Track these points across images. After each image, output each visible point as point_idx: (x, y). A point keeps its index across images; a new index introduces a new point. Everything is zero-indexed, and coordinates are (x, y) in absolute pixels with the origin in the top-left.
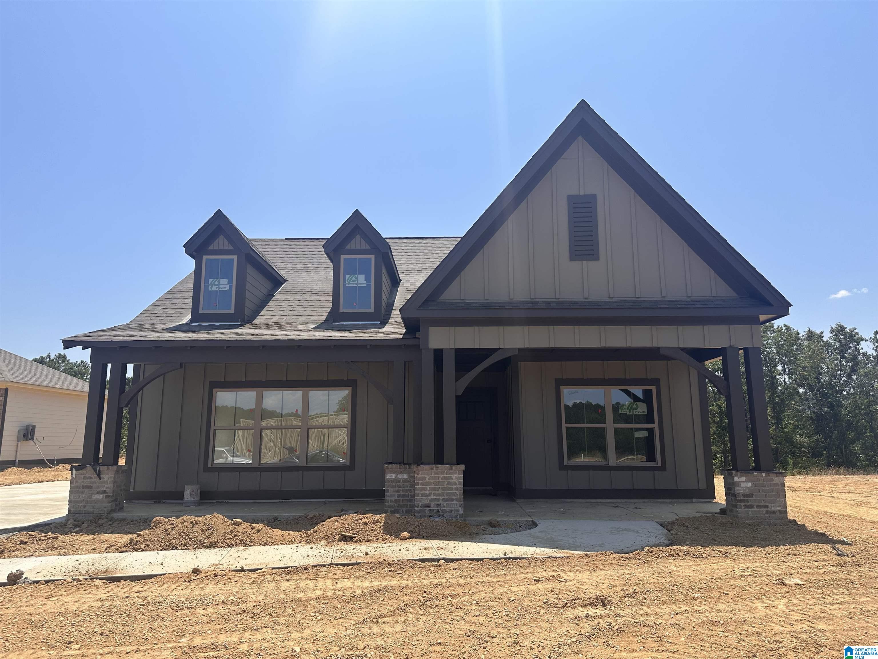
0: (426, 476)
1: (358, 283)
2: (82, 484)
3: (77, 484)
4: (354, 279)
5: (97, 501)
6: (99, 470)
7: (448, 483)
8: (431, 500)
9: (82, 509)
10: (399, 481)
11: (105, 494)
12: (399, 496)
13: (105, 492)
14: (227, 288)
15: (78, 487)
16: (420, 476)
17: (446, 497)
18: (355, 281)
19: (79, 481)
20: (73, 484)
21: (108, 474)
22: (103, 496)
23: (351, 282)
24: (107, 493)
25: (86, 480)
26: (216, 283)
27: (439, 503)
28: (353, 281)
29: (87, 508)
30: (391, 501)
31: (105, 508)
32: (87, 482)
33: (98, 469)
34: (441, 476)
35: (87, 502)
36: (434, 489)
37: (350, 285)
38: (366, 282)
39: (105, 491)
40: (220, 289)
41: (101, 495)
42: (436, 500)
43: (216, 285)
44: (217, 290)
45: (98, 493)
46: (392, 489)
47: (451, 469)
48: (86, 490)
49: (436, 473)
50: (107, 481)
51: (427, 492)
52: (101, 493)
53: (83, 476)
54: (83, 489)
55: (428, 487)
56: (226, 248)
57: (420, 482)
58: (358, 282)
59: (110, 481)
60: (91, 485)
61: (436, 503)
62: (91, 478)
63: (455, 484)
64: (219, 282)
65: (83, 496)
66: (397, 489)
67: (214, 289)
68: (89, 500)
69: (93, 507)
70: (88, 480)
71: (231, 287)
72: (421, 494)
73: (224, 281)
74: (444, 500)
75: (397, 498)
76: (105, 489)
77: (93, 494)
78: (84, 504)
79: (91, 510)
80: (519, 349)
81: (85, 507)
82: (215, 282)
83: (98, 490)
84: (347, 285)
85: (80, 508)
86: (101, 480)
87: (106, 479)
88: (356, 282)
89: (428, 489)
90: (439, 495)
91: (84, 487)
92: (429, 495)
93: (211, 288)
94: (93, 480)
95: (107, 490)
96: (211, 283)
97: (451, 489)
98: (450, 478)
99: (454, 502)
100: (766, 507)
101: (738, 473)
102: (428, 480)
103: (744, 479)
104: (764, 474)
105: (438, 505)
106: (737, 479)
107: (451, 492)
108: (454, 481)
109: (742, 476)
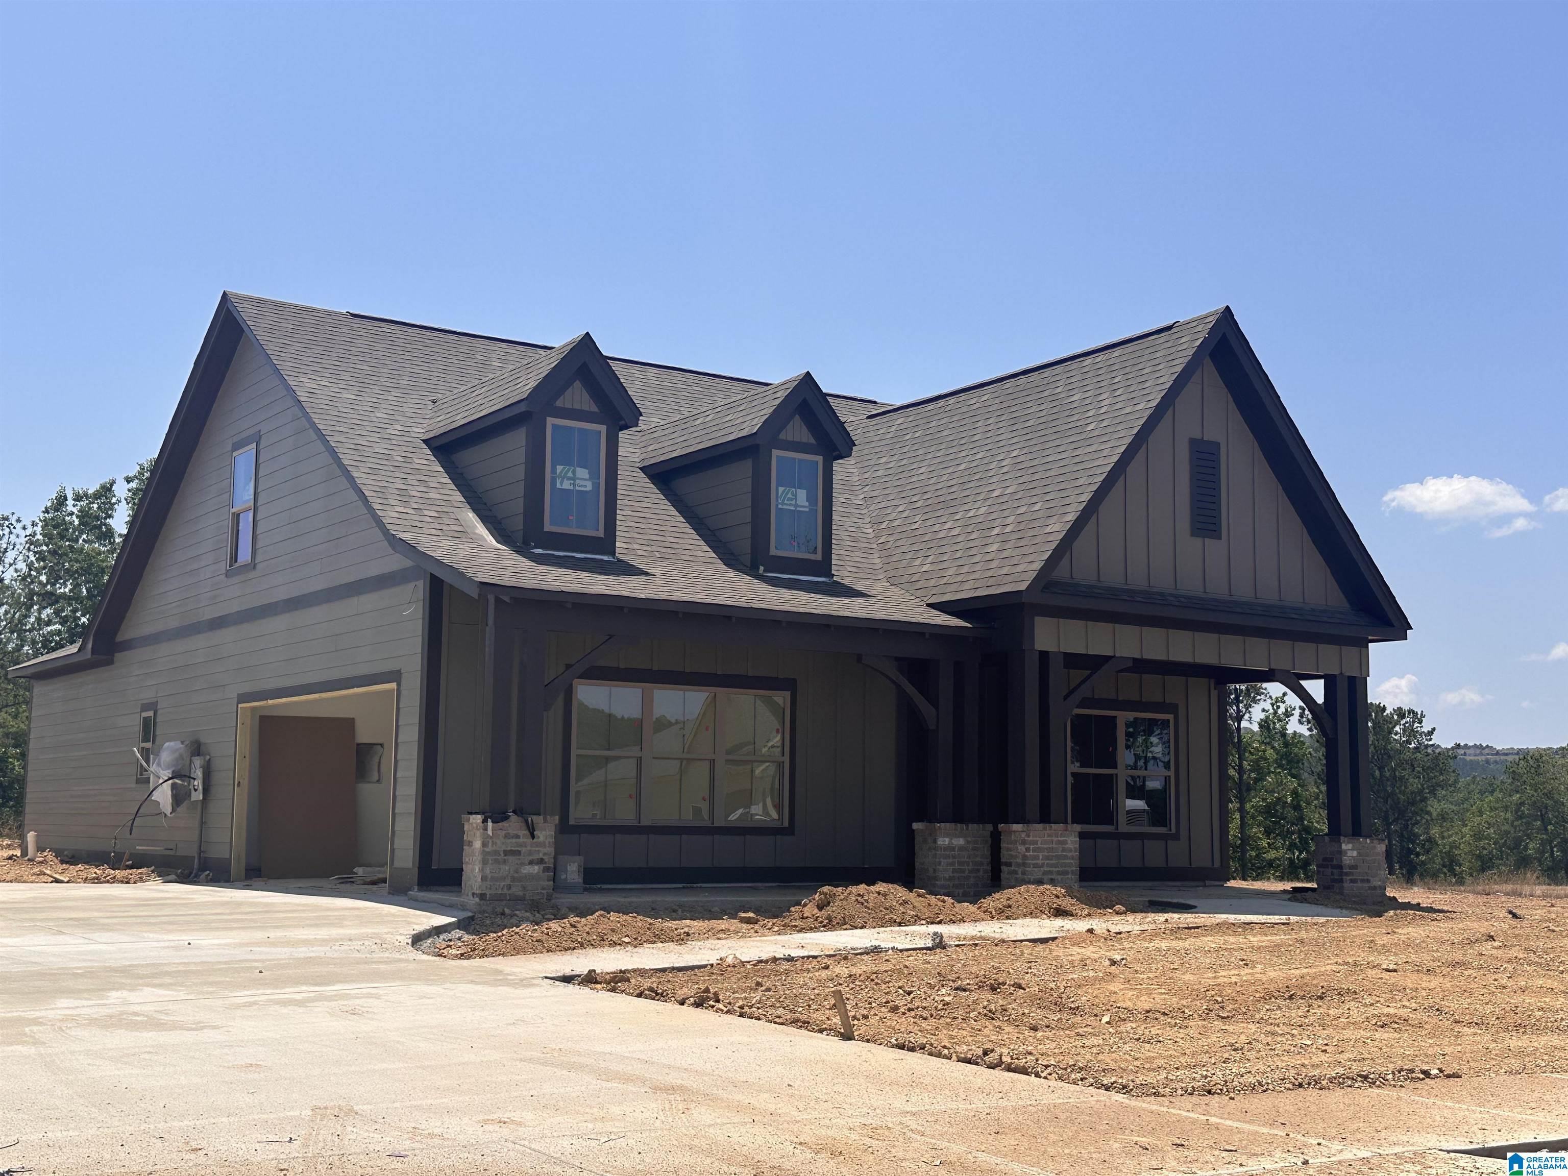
0: (1038, 839)
1: (796, 505)
2: (504, 848)
3: (495, 848)
4: (790, 495)
5: (531, 877)
6: (532, 820)
7: (1064, 850)
8: (1045, 873)
9: (505, 891)
10: (953, 849)
11: (542, 866)
12: (954, 871)
13: (541, 861)
14: (589, 487)
15: (496, 853)
16: (1031, 838)
17: (1061, 869)
18: (792, 499)
19: (498, 842)
20: (488, 847)
21: (545, 830)
22: (540, 868)
23: (786, 502)
24: (546, 863)
25: (510, 840)
26: (570, 474)
27: (1053, 877)
28: (789, 499)
29: (513, 889)
30: (945, 879)
31: (543, 889)
32: (511, 845)
33: (530, 819)
34: (1055, 839)
35: (514, 879)
36: (1048, 858)
37: (785, 507)
38: (807, 504)
39: (542, 859)
40: (577, 488)
41: (536, 867)
42: (1050, 872)
43: (569, 479)
44: (572, 488)
45: (531, 863)
46: (945, 861)
47: (1066, 830)
48: (511, 858)
49: (1049, 836)
50: (544, 842)
51: (1040, 862)
52: (537, 864)
53: (504, 832)
54: (505, 855)
55: (1041, 855)
56: (586, 407)
57: (1032, 847)
58: (796, 501)
59: (549, 843)
60: (519, 849)
61: (1050, 877)
62: (518, 837)
63: (1071, 851)
64: (574, 472)
65: (507, 868)
66: (951, 860)
67: (566, 485)
68: (516, 875)
69: (524, 888)
70: (514, 840)
71: (596, 486)
72: (1033, 864)
73: (583, 473)
74: (1059, 873)
75: (951, 875)
76: (541, 856)
77: (522, 864)
78: (508, 882)
79: (521, 893)
80: (1135, 660)
81: (509, 887)
82: (568, 471)
83: (531, 858)
84: (780, 506)
85: (502, 889)
86: (535, 840)
87: (542, 839)
88: (793, 502)
89: (1041, 857)
90: (1052, 866)
91: (506, 853)
92: (1042, 866)
93: (561, 484)
94: (521, 840)
95: (546, 858)
96: (561, 472)
97: (1066, 857)
98: (1065, 842)
99: (1070, 876)
100: (1368, 881)
101: (1346, 839)
102: (1039, 845)
103: (1350, 846)
104: (1368, 841)
105: (1052, 879)
106: (1344, 847)
107: (1067, 861)
108: (1070, 845)
109: (1348, 843)
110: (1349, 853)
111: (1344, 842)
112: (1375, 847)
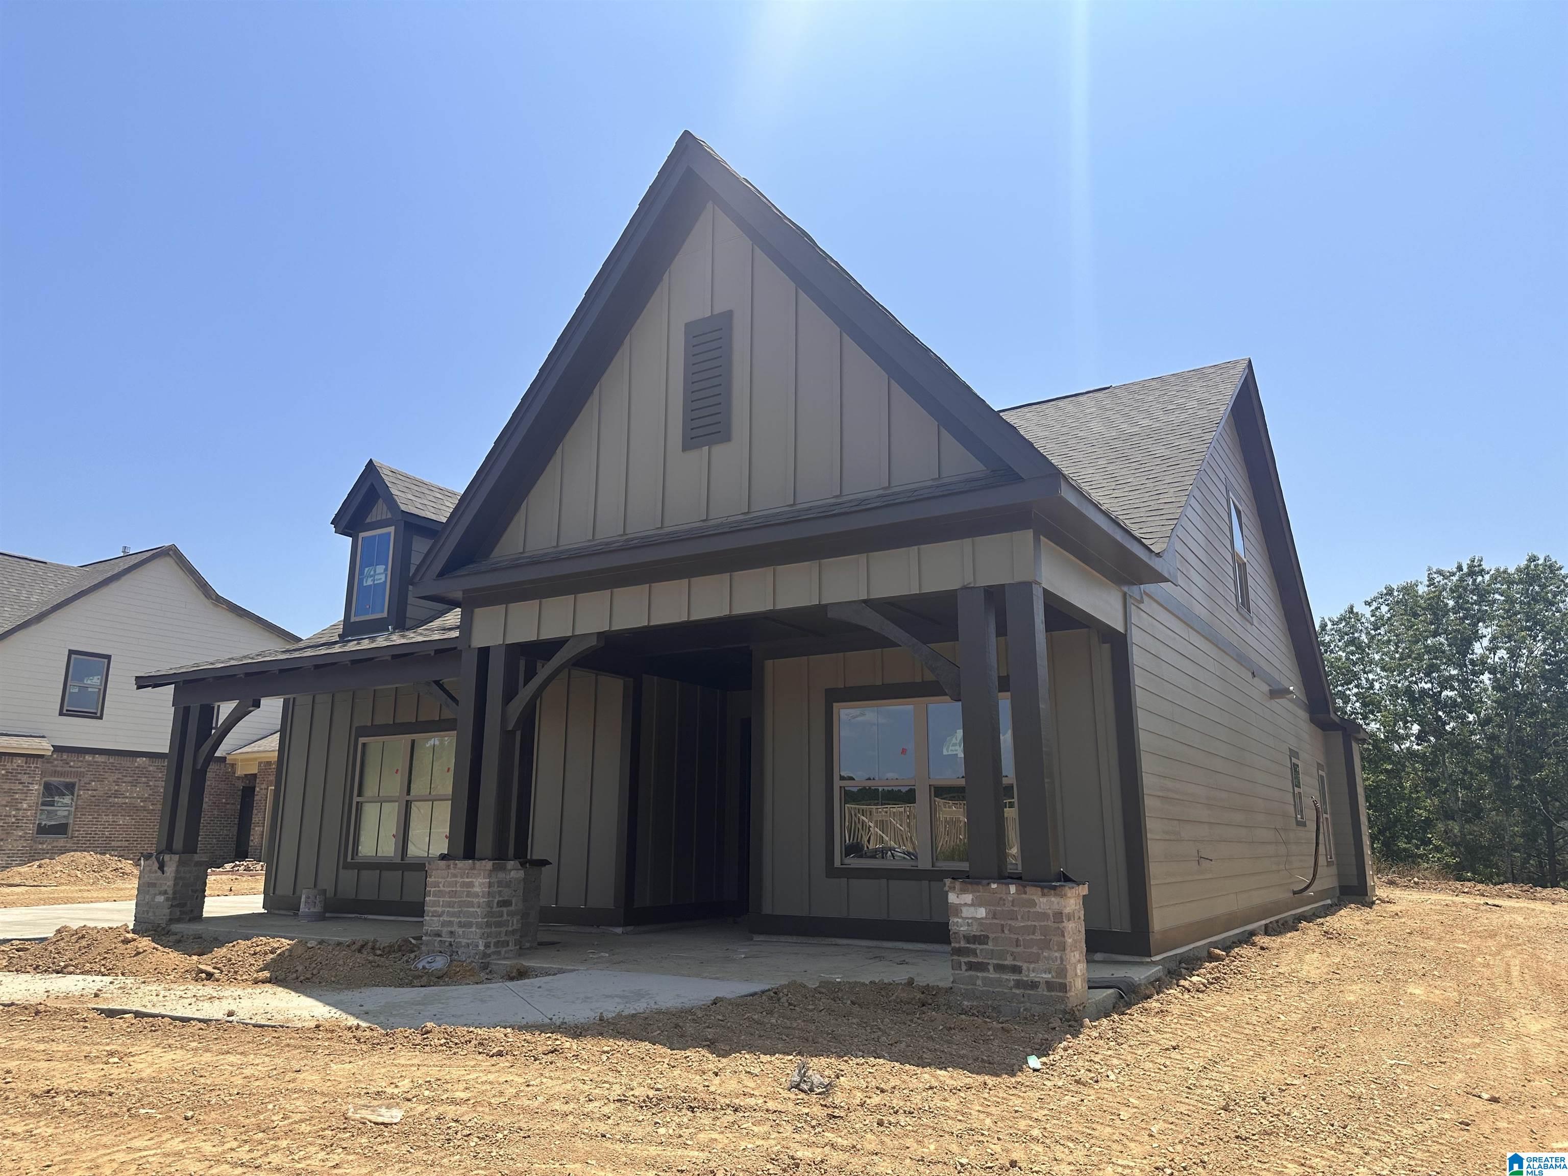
0: (440, 880)
2: (148, 881)
3: (144, 880)
5: (159, 905)
6: (163, 858)
7: (468, 894)
8: (444, 924)
9: (145, 915)
11: (165, 897)
13: (165, 892)
14: (382, 578)
15: (144, 884)
16: (432, 879)
17: (463, 920)
19: (146, 876)
20: (141, 880)
21: (170, 867)
24: (168, 894)
26: (372, 573)
27: (453, 929)
29: (149, 915)
31: (164, 915)
32: (152, 878)
33: (161, 858)
34: (459, 880)
35: (150, 906)
36: (450, 905)
41: (162, 897)
42: (450, 923)
43: (370, 577)
44: (372, 583)
45: (160, 893)
47: (473, 868)
48: (151, 889)
50: (169, 877)
51: (440, 909)
52: (163, 894)
53: (149, 868)
55: (443, 900)
56: (382, 517)
57: (432, 890)
60: (156, 882)
61: (450, 929)
62: (156, 872)
63: (477, 895)
64: (375, 571)
65: (148, 897)
68: (151, 903)
69: (155, 914)
70: (154, 875)
71: (386, 577)
72: (432, 912)
73: (380, 569)
74: (460, 924)
76: (166, 887)
77: (156, 894)
78: (147, 908)
79: (153, 918)
80: (600, 634)
81: (147, 912)
82: (370, 571)
83: (161, 889)
86: (164, 875)
87: (168, 874)
89: (442, 903)
90: (455, 915)
91: (148, 885)
92: (442, 914)
93: (365, 582)
94: (158, 875)
95: (168, 890)
96: (365, 574)
97: (471, 905)
98: (471, 885)
99: (473, 929)
100: (1017, 970)
101: (958, 885)
102: (442, 888)
103: (968, 898)
104: (1013, 889)
105: (451, 932)
106: (952, 898)
107: (471, 909)
108: (477, 889)
109: (963, 891)
110: (967, 912)
111: (953, 889)
112: (1033, 904)
